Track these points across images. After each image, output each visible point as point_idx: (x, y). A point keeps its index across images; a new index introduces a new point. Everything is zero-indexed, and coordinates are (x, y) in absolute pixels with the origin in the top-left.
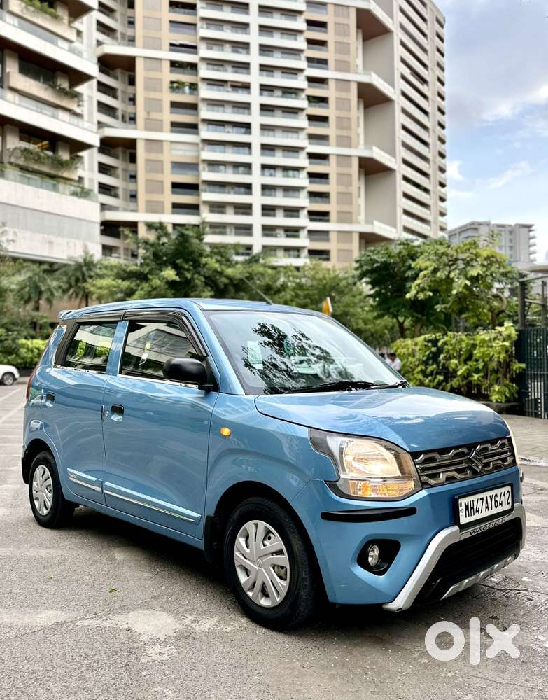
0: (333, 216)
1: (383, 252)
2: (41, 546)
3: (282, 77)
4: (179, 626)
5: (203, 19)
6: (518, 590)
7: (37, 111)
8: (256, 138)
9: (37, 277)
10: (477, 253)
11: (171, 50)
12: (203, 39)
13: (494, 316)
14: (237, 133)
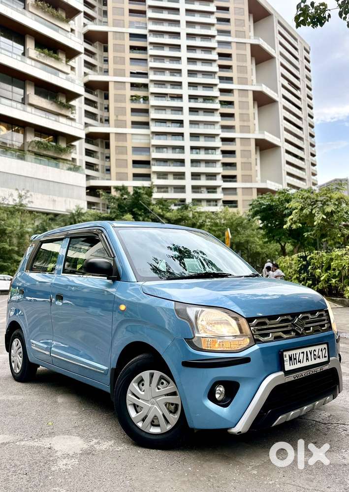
0: (239, 178)
1: (268, 198)
2: (11, 393)
3: (203, 90)
4: (85, 446)
5: (151, 56)
6: (338, 424)
7: (46, 118)
8: (187, 130)
9: (45, 223)
10: (331, 196)
11: (131, 76)
12: (151, 68)
13: (346, 239)
14: (174, 127)
